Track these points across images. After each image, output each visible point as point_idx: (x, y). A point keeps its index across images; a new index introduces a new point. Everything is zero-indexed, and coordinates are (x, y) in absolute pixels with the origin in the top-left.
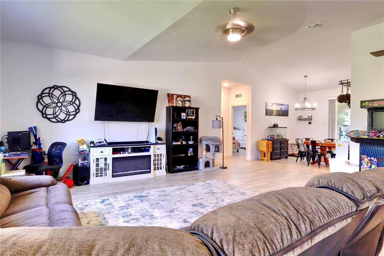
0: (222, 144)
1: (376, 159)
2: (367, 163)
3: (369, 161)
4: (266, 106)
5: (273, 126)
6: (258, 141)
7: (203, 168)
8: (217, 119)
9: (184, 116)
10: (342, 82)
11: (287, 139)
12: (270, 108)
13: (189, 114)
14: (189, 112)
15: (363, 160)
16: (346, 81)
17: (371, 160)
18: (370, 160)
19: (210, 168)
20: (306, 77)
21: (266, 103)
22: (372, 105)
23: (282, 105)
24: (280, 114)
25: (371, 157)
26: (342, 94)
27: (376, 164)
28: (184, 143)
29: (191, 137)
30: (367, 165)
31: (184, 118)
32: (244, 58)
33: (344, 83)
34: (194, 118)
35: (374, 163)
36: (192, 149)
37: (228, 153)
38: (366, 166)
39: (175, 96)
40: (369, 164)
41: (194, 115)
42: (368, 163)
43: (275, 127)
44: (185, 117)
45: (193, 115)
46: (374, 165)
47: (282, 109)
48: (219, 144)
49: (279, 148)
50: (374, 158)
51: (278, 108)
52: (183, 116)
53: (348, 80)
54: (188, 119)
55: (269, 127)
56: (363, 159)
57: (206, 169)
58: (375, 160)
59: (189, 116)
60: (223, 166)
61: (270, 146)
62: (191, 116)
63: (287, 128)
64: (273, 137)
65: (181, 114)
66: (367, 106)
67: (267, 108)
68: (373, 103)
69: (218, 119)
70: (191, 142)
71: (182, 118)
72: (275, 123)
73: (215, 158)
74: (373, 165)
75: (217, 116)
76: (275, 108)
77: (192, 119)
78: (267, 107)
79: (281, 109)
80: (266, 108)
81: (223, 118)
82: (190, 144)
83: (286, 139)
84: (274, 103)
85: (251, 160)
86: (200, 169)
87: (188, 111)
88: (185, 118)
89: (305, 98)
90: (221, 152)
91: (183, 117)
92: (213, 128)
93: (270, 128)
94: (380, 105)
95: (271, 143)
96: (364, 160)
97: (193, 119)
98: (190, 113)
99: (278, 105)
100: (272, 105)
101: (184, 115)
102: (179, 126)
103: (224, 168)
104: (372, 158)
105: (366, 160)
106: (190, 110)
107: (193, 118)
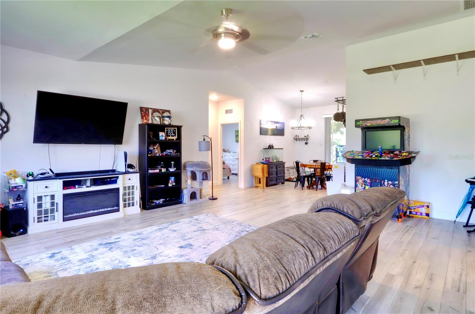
0: (210, 170)
1: (369, 179)
2: (361, 184)
3: (363, 182)
4: (260, 124)
5: (269, 147)
6: (252, 165)
7: (188, 201)
8: (204, 139)
9: (162, 136)
10: (337, 99)
11: (284, 162)
12: (264, 126)
13: (169, 133)
14: (170, 131)
15: (358, 182)
16: (341, 99)
17: (365, 181)
18: (364, 181)
19: (197, 200)
20: (303, 92)
21: (260, 121)
22: (365, 124)
23: (277, 123)
24: (276, 133)
25: (365, 179)
26: (338, 112)
27: (369, 185)
28: (164, 170)
29: (172, 162)
30: (362, 187)
31: (163, 139)
32: (235, 66)
33: (339, 100)
34: (176, 139)
35: (367, 184)
36: (173, 178)
37: (218, 180)
38: (360, 188)
39: (150, 110)
40: (364, 186)
41: (175, 135)
42: (362, 185)
43: (270, 148)
44: (164, 137)
45: (174, 135)
46: (368, 186)
47: (278, 128)
48: (207, 171)
49: (275, 173)
50: (368, 178)
51: (274, 126)
52: (161, 136)
53: (343, 97)
54: (168, 140)
55: (264, 149)
56: (358, 181)
57: (192, 201)
58: (368, 181)
59: (169, 136)
60: (213, 197)
61: (266, 170)
62: (172, 136)
63: (283, 149)
64: (269, 159)
65: (159, 134)
66: (361, 125)
67: (262, 127)
68: (366, 123)
69: (206, 140)
70: (172, 169)
71: (161, 138)
72: (270, 144)
73: (203, 188)
74: (366, 186)
75: (204, 136)
76: (271, 126)
77: (173, 139)
78: (261, 125)
79: (276, 128)
80: (260, 126)
81: (211, 138)
82: (171, 172)
83: (283, 161)
84: (269, 121)
85: (244, 188)
86: (184, 202)
87: (168, 130)
88: (165, 139)
89: (301, 115)
90: (210, 180)
91: (162, 137)
92: (199, 151)
93: (264, 150)
94: (372, 124)
95: (266, 167)
96: (359, 181)
97: (175, 140)
98: (171, 133)
99: (273, 123)
100: (267, 123)
101: (162, 135)
102: (157, 149)
103: (213, 199)
104: (366, 179)
105: (360, 181)
106: (170, 129)
107: (175, 138)
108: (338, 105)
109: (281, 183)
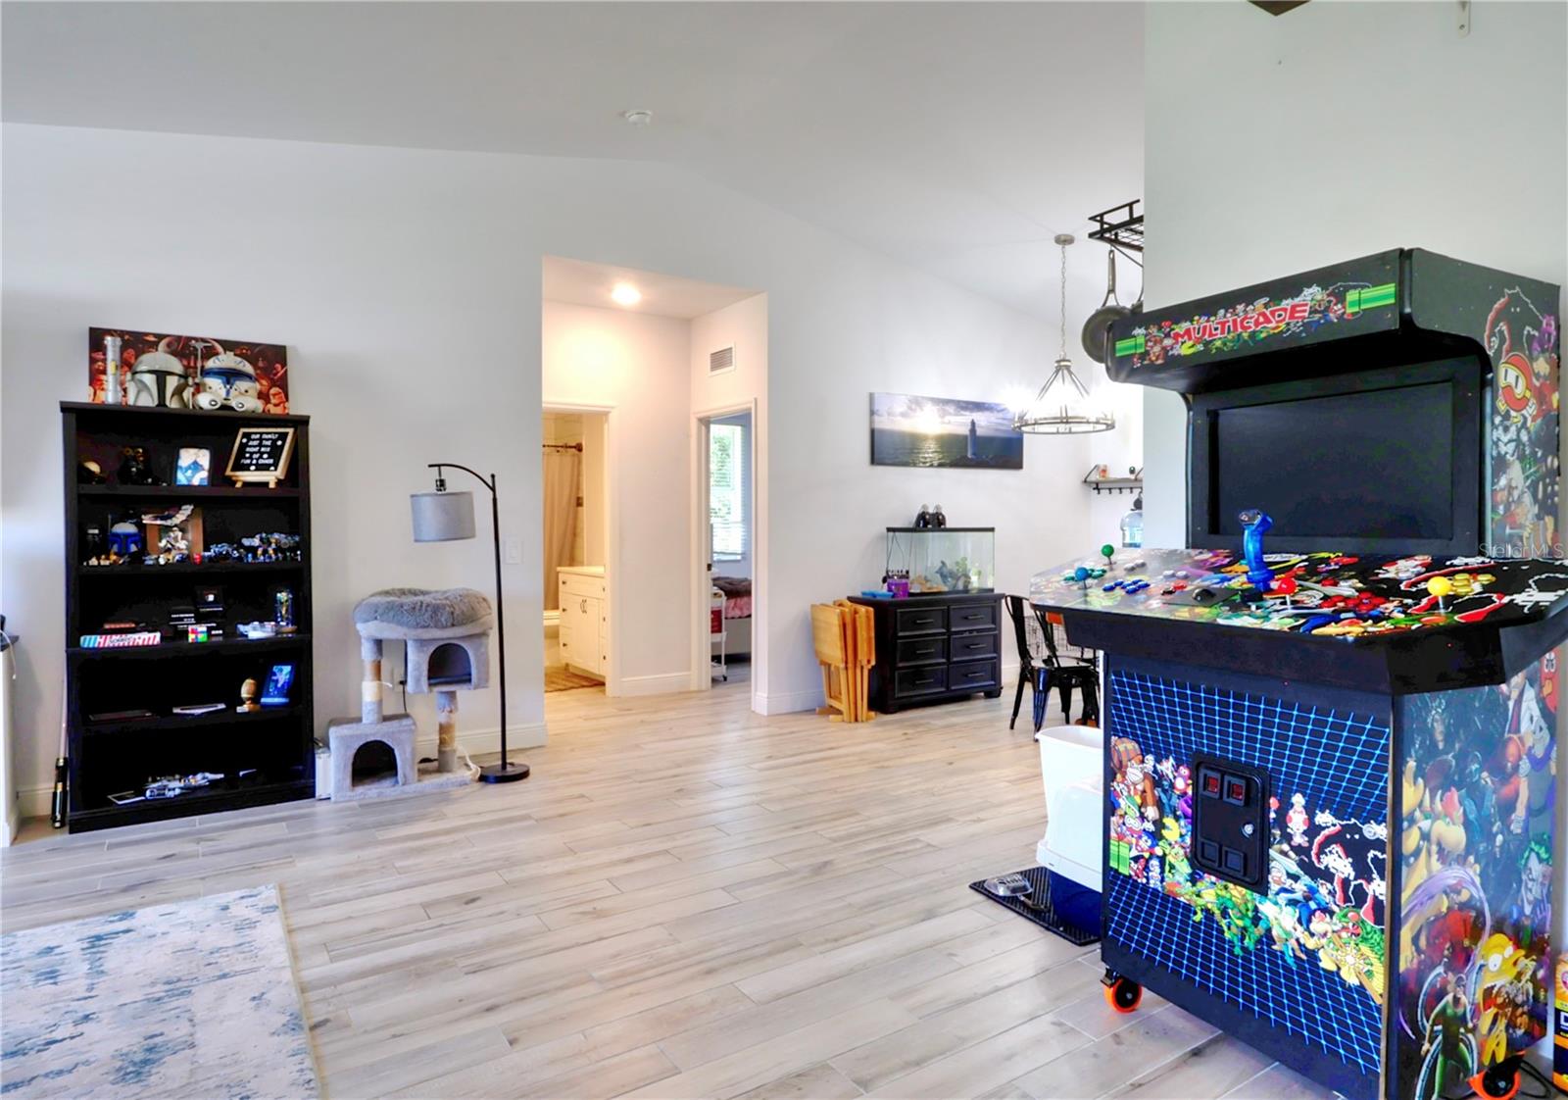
0: (484, 634)
1: (1184, 771)
2: (1138, 800)
3: (1148, 785)
4: (872, 413)
5: (918, 523)
6: (813, 606)
7: (339, 789)
8: (441, 484)
9: (196, 466)
10: (1102, 222)
11: (996, 592)
12: (900, 421)
13: (252, 453)
14: (265, 443)
15: (1119, 776)
17: (1162, 776)
18: (1157, 780)
19: (397, 782)
20: (1067, 247)
21: (871, 397)
22: (1165, 350)
23: (979, 407)
24: (969, 456)
25: (1158, 761)
26: (1111, 303)
27: (1186, 817)
28: (198, 633)
29: (283, 596)
30: (1143, 817)
31: (196, 482)
32: (634, 118)
33: (1113, 227)
34: (279, 482)
35: (1175, 801)
36: (287, 669)
37: (689, 669)
38: (1133, 822)
39: (108, 340)
40: (1152, 812)
41: (276, 464)
42: (1144, 804)
43: (925, 529)
44: (204, 474)
45: (271, 461)
46: (1177, 818)
47: (980, 432)
48: (463, 638)
49: (940, 644)
50: (1178, 764)
51: (957, 424)
52: (189, 468)
53: (1130, 205)
54: (239, 485)
55: (889, 530)
56: (1122, 768)
57: (360, 789)
58: (1180, 784)
59: (246, 468)
60: (504, 765)
61: (865, 634)
62: (260, 468)
63: (992, 530)
64: (904, 581)
65: (177, 457)
67: (877, 426)
68: (1167, 335)
69: (450, 488)
70: (255, 629)
71: (182, 478)
72: (924, 506)
73: (457, 718)
74: (1169, 821)
75: (439, 466)
76: (932, 424)
77: (266, 484)
78: (876, 418)
79: (973, 430)
80: (872, 422)
81: (493, 476)
82: (252, 640)
83: (992, 590)
84: (923, 398)
86: (320, 791)
87: (249, 439)
88: (206, 483)
89: (1058, 362)
90: (484, 683)
91: (189, 473)
92: (416, 541)
93: (891, 534)
94: (1207, 344)
95: (868, 617)
96: (1124, 775)
97: (272, 485)
98: (259, 452)
99: (951, 409)
100: (910, 408)
101: (195, 463)
102: (182, 530)
103: (503, 774)
104: (1167, 767)
105: (1134, 774)
106: (261, 434)
107: (271, 477)
108: (1113, 261)
109: (982, 694)
